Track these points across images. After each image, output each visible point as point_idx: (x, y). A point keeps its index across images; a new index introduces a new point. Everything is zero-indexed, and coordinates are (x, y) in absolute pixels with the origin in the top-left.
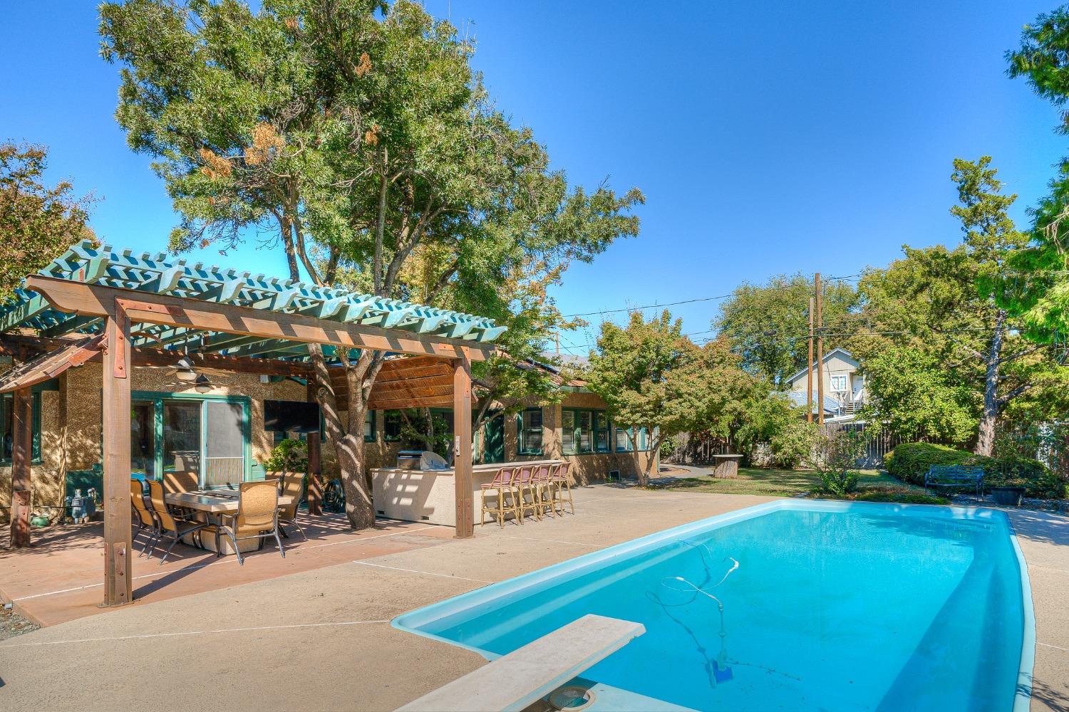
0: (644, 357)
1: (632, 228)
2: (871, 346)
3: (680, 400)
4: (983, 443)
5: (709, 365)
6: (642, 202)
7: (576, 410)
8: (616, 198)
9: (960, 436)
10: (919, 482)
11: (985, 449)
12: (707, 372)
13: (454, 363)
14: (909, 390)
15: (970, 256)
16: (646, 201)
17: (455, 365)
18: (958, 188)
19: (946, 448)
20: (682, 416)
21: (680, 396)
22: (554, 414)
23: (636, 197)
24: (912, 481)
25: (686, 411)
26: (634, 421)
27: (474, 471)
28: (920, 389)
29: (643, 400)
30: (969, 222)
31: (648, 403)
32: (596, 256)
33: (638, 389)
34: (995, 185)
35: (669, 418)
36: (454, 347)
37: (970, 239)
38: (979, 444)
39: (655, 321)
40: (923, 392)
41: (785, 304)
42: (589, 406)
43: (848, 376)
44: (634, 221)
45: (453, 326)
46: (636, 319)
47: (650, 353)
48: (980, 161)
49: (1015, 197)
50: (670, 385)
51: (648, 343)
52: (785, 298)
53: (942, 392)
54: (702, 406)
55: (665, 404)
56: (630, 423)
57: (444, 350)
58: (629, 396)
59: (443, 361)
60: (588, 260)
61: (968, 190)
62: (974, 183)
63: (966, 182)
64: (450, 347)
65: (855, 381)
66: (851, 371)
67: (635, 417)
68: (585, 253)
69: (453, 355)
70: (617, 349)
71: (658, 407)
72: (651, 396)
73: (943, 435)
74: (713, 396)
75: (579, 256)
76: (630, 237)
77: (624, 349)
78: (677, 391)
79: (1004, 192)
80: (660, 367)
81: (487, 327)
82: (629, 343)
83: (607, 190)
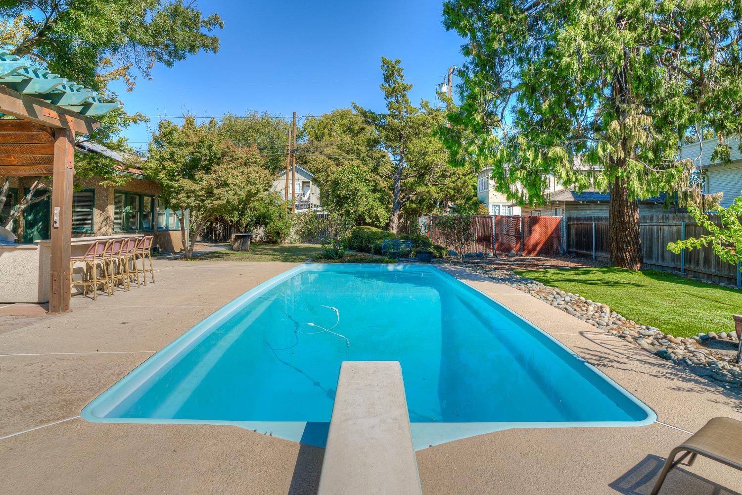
0: (200, 153)
1: (213, 45)
2: (322, 165)
3: (227, 189)
4: (392, 227)
5: (246, 164)
6: (221, 26)
7: (126, 193)
8: (202, 17)
9: (383, 222)
10: (368, 250)
11: (394, 230)
12: (245, 169)
13: (55, 133)
14: (355, 193)
15: (389, 115)
16: (224, 26)
17: (56, 134)
18: (383, 74)
19: (374, 229)
20: (228, 202)
21: (228, 185)
22: (107, 196)
23: (215, 21)
24: (361, 249)
25: (231, 198)
26: (188, 203)
27: (72, 244)
28: (361, 193)
29: (196, 187)
30: (388, 96)
31: (202, 189)
32: (176, 62)
33: (192, 178)
34: (401, 77)
35: (217, 203)
36: (59, 116)
37: (390, 106)
38: (391, 228)
39: (204, 126)
40: (363, 195)
41: (257, 131)
42: (138, 190)
43: (301, 183)
44: (215, 40)
45: (62, 94)
46: (190, 122)
47: (205, 150)
48: (396, 62)
49: (412, 86)
50: (220, 177)
51: (203, 142)
52: (257, 127)
53: (372, 197)
54: (243, 194)
55: (216, 191)
56: (185, 205)
57: (47, 116)
58: (186, 183)
59: (43, 127)
60: (169, 64)
61: (388, 77)
62: (393, 73)
63: (388, 71)
64: (54, 114)
65: (305, 187)
66: (303, 180)
67: (189, 201)
68: (166, 57)
69: (58, 124)
70: (175, 144)
71: (209, 192)
72: (204, 184)
73: (373, 222)
74: (250, 187)
75: (160, 59)
76: (211, 53)
77: (180, 145)
78: (225, 181)
79: (406, 82)
80: (211, 162)
81: (95, 101)
82: (184, 140)
83: (196, 9)
